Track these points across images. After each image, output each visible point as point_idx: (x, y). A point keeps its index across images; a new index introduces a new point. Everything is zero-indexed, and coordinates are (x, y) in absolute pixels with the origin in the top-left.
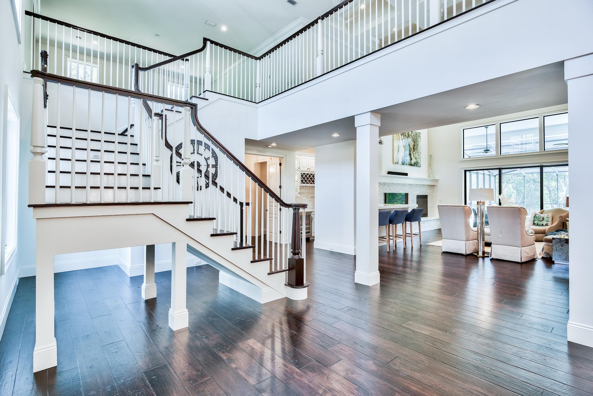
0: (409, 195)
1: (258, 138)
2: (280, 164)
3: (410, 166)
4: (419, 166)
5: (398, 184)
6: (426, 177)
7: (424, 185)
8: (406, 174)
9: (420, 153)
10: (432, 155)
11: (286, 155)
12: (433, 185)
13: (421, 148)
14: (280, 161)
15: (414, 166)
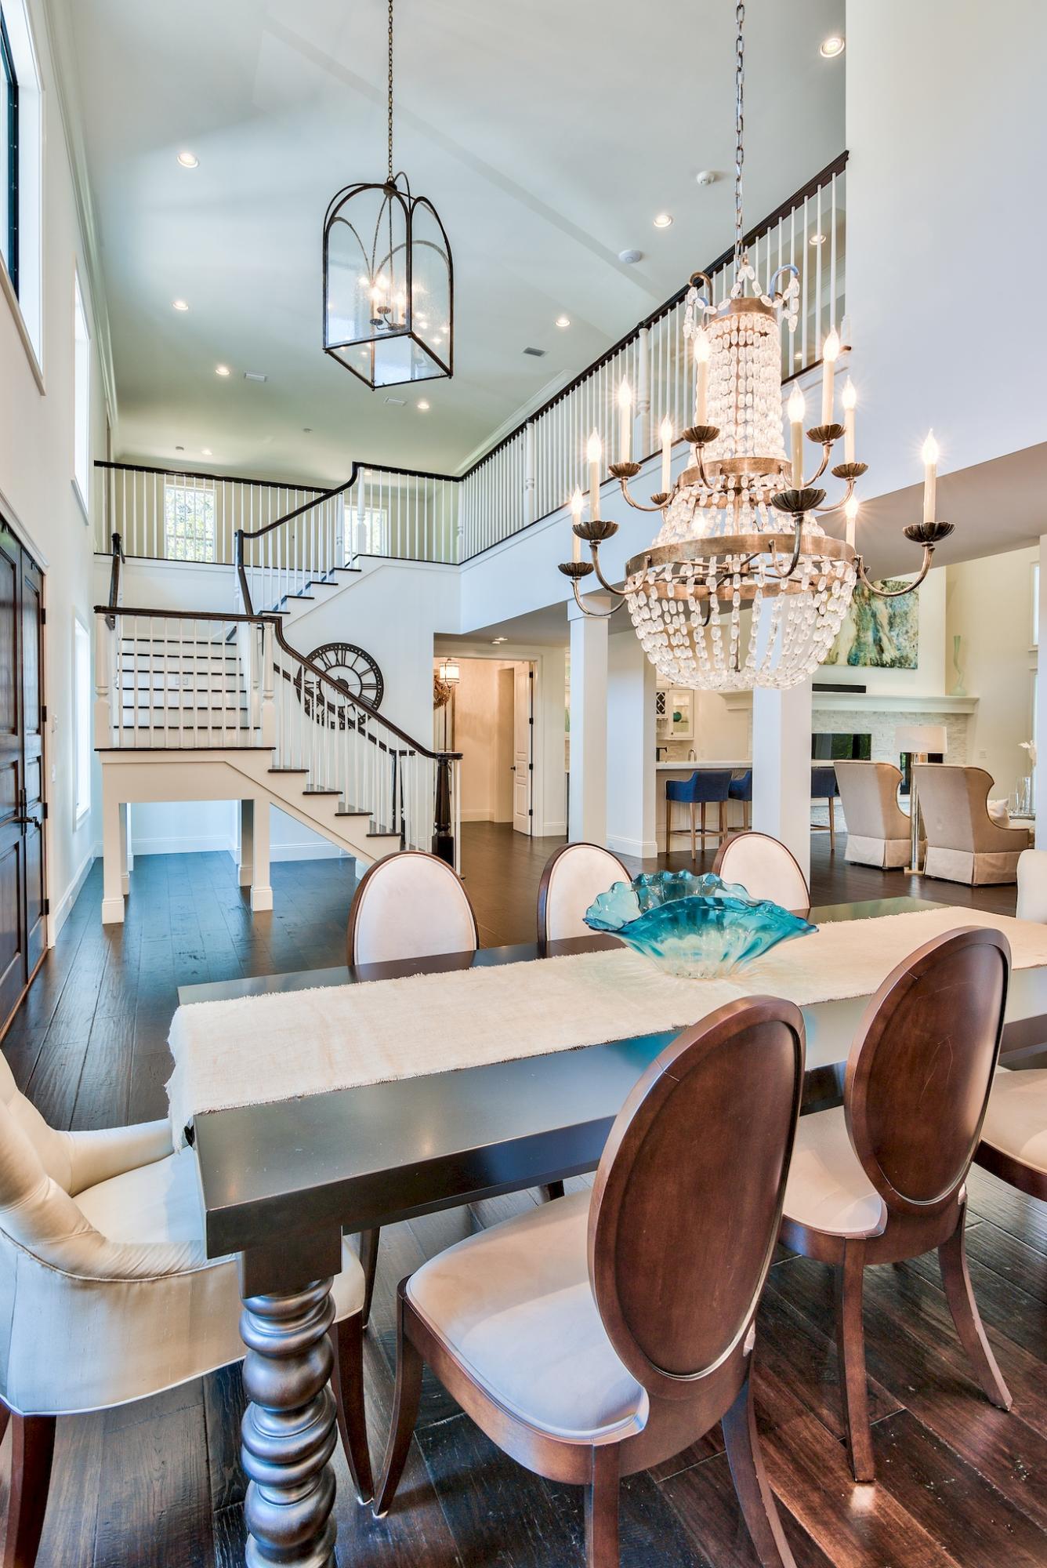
0: (873, 738)
1: (462, 630)
2: (531, 675)
3: (879, 669)
4: (912, 666)
5: (835, 712)
6: (940, 693)
7: (930, 714)
8: (861, 689)
9: (916, 634)
10: (959, 637)
11: (542, 657)
12: (966, 715)
13: (917, 621)
14: (531, 667)
15: (892, 666)
